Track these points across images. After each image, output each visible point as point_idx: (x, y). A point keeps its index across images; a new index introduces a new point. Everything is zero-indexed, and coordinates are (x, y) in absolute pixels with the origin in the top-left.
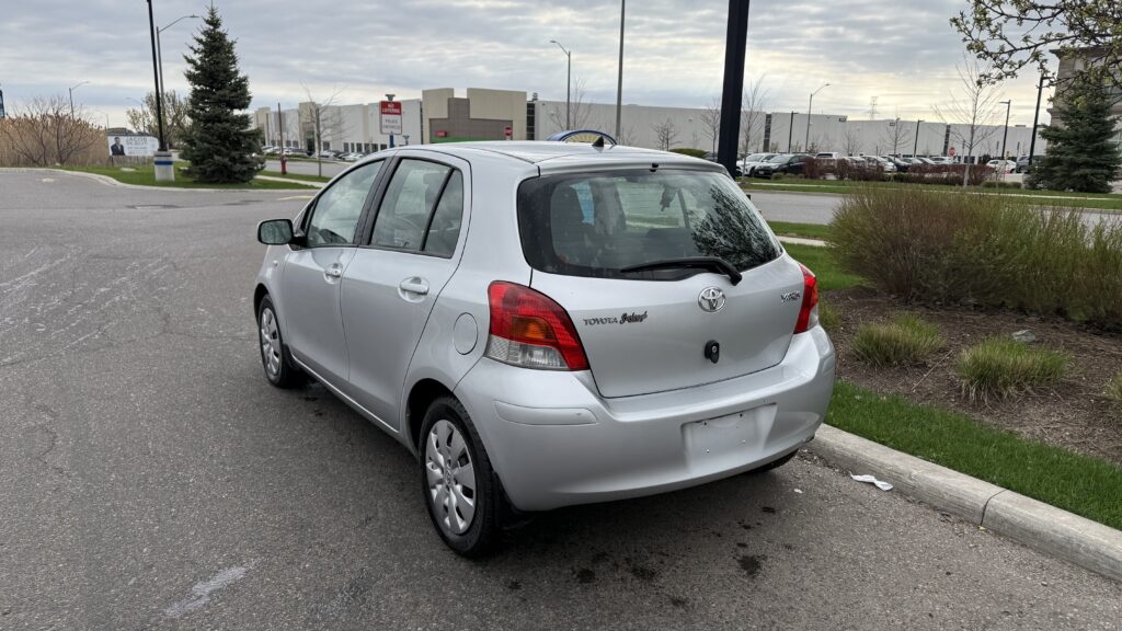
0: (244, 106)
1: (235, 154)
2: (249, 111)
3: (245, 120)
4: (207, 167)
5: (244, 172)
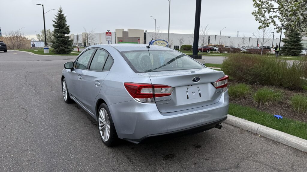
0: (68, 33)
3: (68, 37)
4: (58, 50)
5: (68, 51)
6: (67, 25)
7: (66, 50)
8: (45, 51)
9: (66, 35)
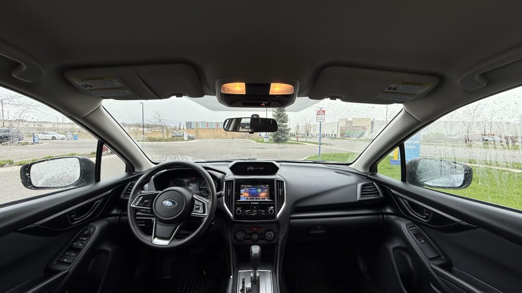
0: (287, 122)
1: (283, 135)
2: (287, 124)
3: (286, 126)
4: (276, 138)
5: (285, 140)
6: (286, 114)
7: (283, 138)
8: (265, 140)
9: (284, 124)
